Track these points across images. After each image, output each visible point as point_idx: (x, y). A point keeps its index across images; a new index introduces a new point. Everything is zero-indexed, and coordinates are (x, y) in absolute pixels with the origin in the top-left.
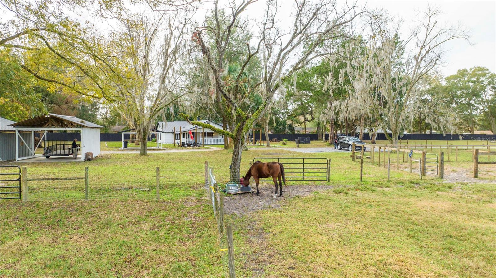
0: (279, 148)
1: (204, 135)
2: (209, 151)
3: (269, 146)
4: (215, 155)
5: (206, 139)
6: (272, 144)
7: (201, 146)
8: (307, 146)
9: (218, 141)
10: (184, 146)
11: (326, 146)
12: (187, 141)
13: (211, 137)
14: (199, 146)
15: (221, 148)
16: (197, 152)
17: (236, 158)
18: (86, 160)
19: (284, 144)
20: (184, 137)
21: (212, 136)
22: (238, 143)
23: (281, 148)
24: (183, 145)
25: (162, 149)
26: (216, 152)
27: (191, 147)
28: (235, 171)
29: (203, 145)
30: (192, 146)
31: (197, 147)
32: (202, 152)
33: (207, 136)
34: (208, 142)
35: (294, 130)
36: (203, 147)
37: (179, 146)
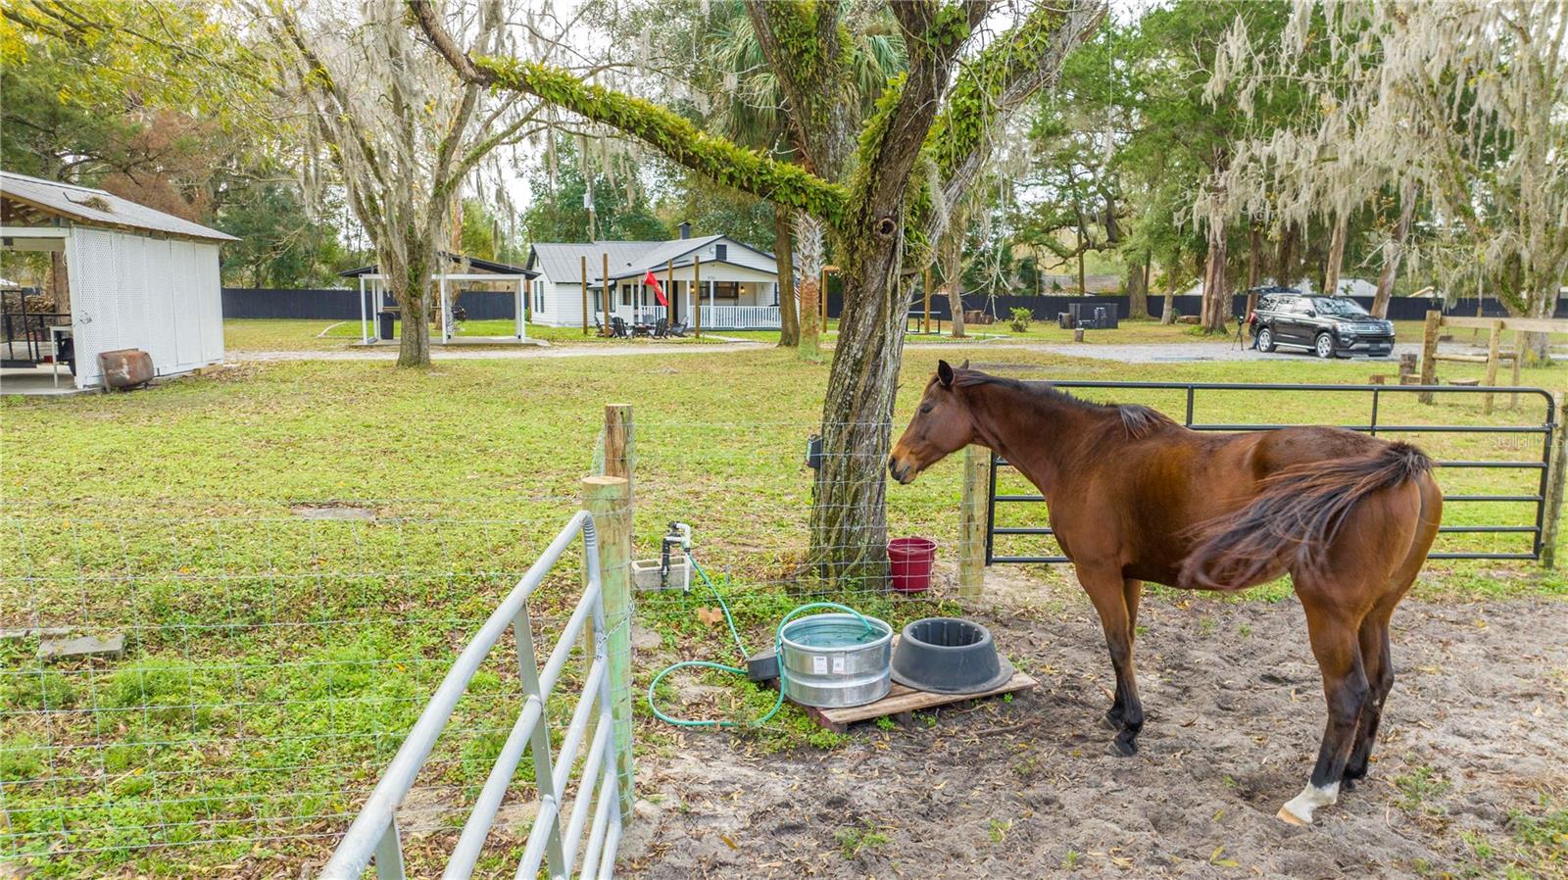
0: (1002, 343)
1: (703, 292)
2: (714, 354)
3: (963, 336)
4: (740, 369)
5: (712, 307)
6: (971, 331)
7: (691, 337)
8: (1117, 338)
9: (756, 315)
10: (620, 335)
11: (1193, 339)
12: (636, 316)
13: (732, 301)
14: (681, 335)
15: (769, 343)
16: (663, 356)
17: (863, 380)
18: (104, 390)
19: (1018, 328)
20: (626, 302)
21: (736, 296)
22: (881, 263)
23: (1011, 343)
24: (618, 329)
25: (527, 345)
26: (744, 358)
27: (650, 339)
28: (854, 485)
29: (698, 331)
30: (652, 332)
31: (675, 338)
32: (685, 359)
33: (715, 297)
34: (719, 320)
35: (1040, 282)
36: (697, 337)
37: (601, 334)
